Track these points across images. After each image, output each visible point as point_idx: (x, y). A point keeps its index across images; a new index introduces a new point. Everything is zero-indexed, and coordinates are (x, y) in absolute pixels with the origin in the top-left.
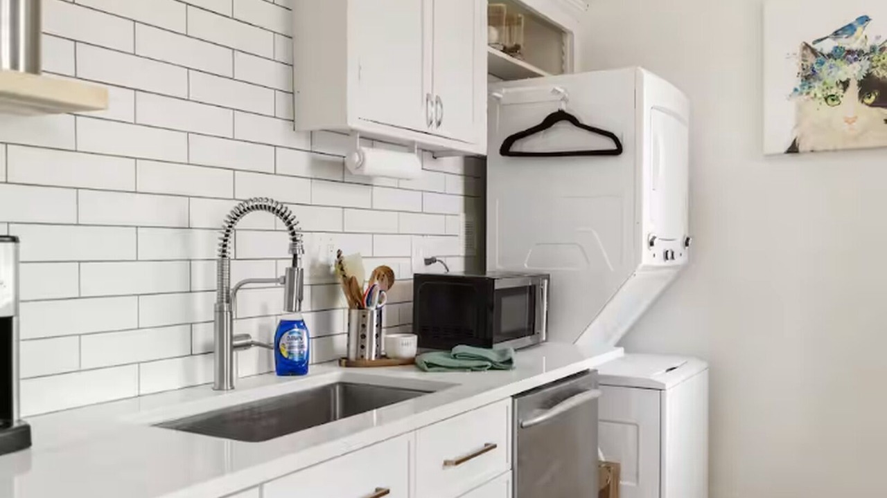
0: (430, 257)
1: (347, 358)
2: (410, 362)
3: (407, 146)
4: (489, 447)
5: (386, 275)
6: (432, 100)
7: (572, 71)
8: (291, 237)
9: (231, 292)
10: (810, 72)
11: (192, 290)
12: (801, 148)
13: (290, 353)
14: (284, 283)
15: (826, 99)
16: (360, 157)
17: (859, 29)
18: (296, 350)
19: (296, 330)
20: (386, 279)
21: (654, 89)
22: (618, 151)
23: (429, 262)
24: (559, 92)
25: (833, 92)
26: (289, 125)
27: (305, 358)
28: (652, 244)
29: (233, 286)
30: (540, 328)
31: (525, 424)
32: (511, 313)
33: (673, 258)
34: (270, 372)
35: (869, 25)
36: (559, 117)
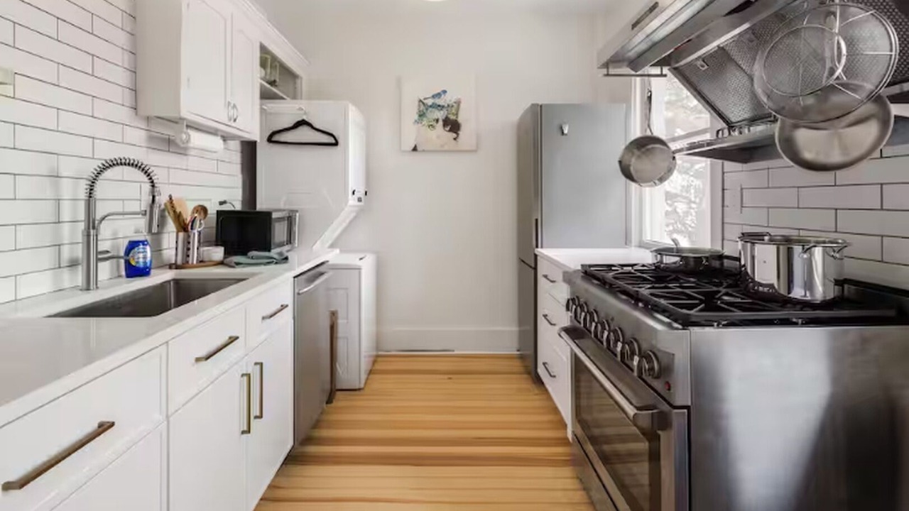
0: (222, 200)
1: (175, 264)
2: (221, 263)
3: (213, 132)
4: (283, 307)
5: (203, 210)
6: (231, 106)
7: (301, 99)
8: (151, 184)
9: (96, 222)
10: (422, 113)
11: (61, 220)
12: (419, 148)
13: (137, 262)
14: (145, 214)
15: (429, 127)
16: (186, 136)
17: (443, 96)
18: (141, 260)
19: (141, 246)
20: (202, 214)
21: (353, 114)
22: (336, 144)
23: (221, 203)
24: (302, 109)
25: (431, 123)
26: (132, 112)
27: (148, 265)
28: (353, 193)
29: (98, 217)
30: (294, 239)
31: (301, 292)
32: (279, 232)
33: (361, 201)
34: (120, 276)
35: (447, 94)
36: (302, 123)
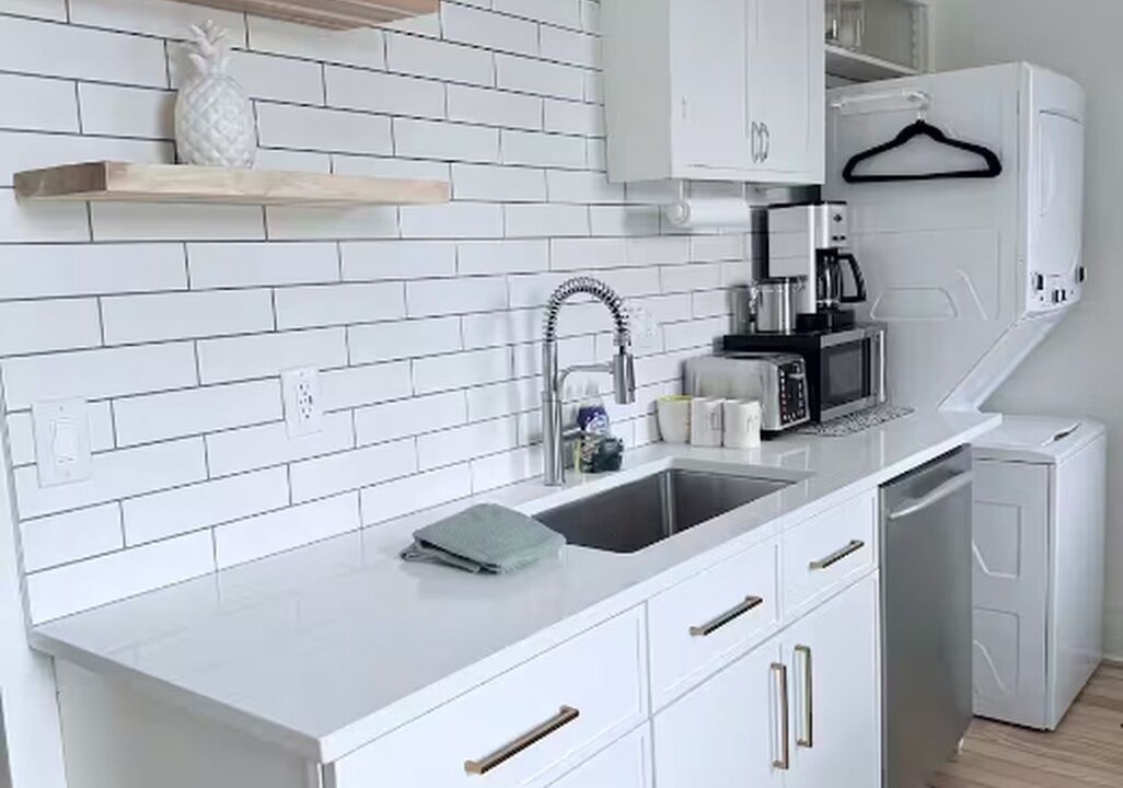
4: (856, 545)
6: (757, 128)
8: (616, 320)
9: (559, 374)
11: (516, 377)
16: (683, 207)
24: (917, 99)
26: (602, 179)
30: (877, 387)
31: (893, 516)
33: (1064, 298)
36: (920, 128)
